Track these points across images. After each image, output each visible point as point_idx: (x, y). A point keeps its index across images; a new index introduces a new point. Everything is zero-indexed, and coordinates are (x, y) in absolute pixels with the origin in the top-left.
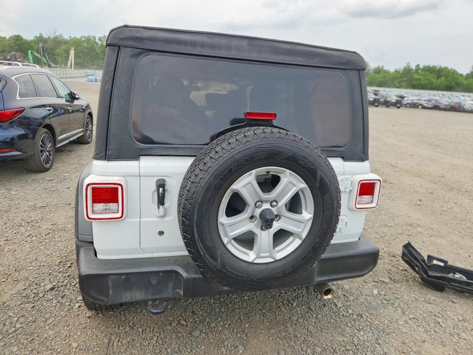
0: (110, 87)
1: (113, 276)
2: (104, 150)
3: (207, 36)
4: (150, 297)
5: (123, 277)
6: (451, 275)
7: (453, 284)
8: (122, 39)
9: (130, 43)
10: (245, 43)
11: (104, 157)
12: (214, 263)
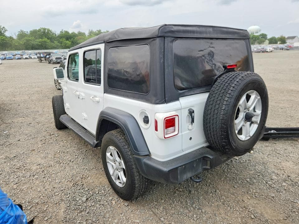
0: (163, 61)
1: (180, 168)
2: (164, 98)
3: (198, 27)
4: (193, 174)
5: (184, 167)
6: (269, 132)
7: (273, 135)
8: (166, 32)
9: (169, 34)
10: (211, 29)
11: (165, 102)
12: (235, 145)
